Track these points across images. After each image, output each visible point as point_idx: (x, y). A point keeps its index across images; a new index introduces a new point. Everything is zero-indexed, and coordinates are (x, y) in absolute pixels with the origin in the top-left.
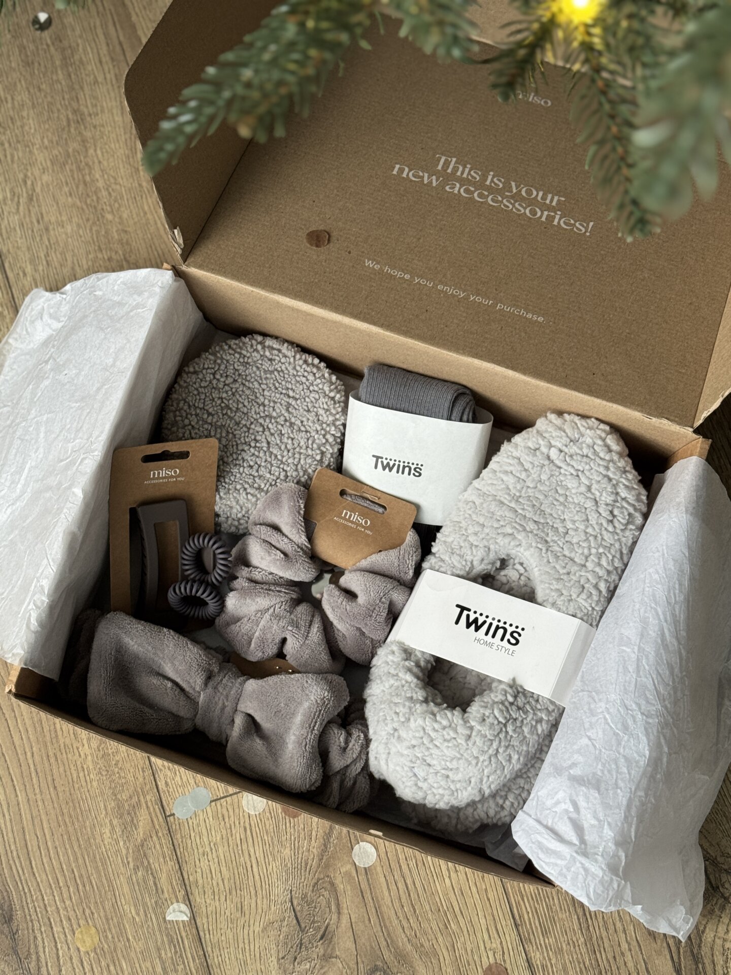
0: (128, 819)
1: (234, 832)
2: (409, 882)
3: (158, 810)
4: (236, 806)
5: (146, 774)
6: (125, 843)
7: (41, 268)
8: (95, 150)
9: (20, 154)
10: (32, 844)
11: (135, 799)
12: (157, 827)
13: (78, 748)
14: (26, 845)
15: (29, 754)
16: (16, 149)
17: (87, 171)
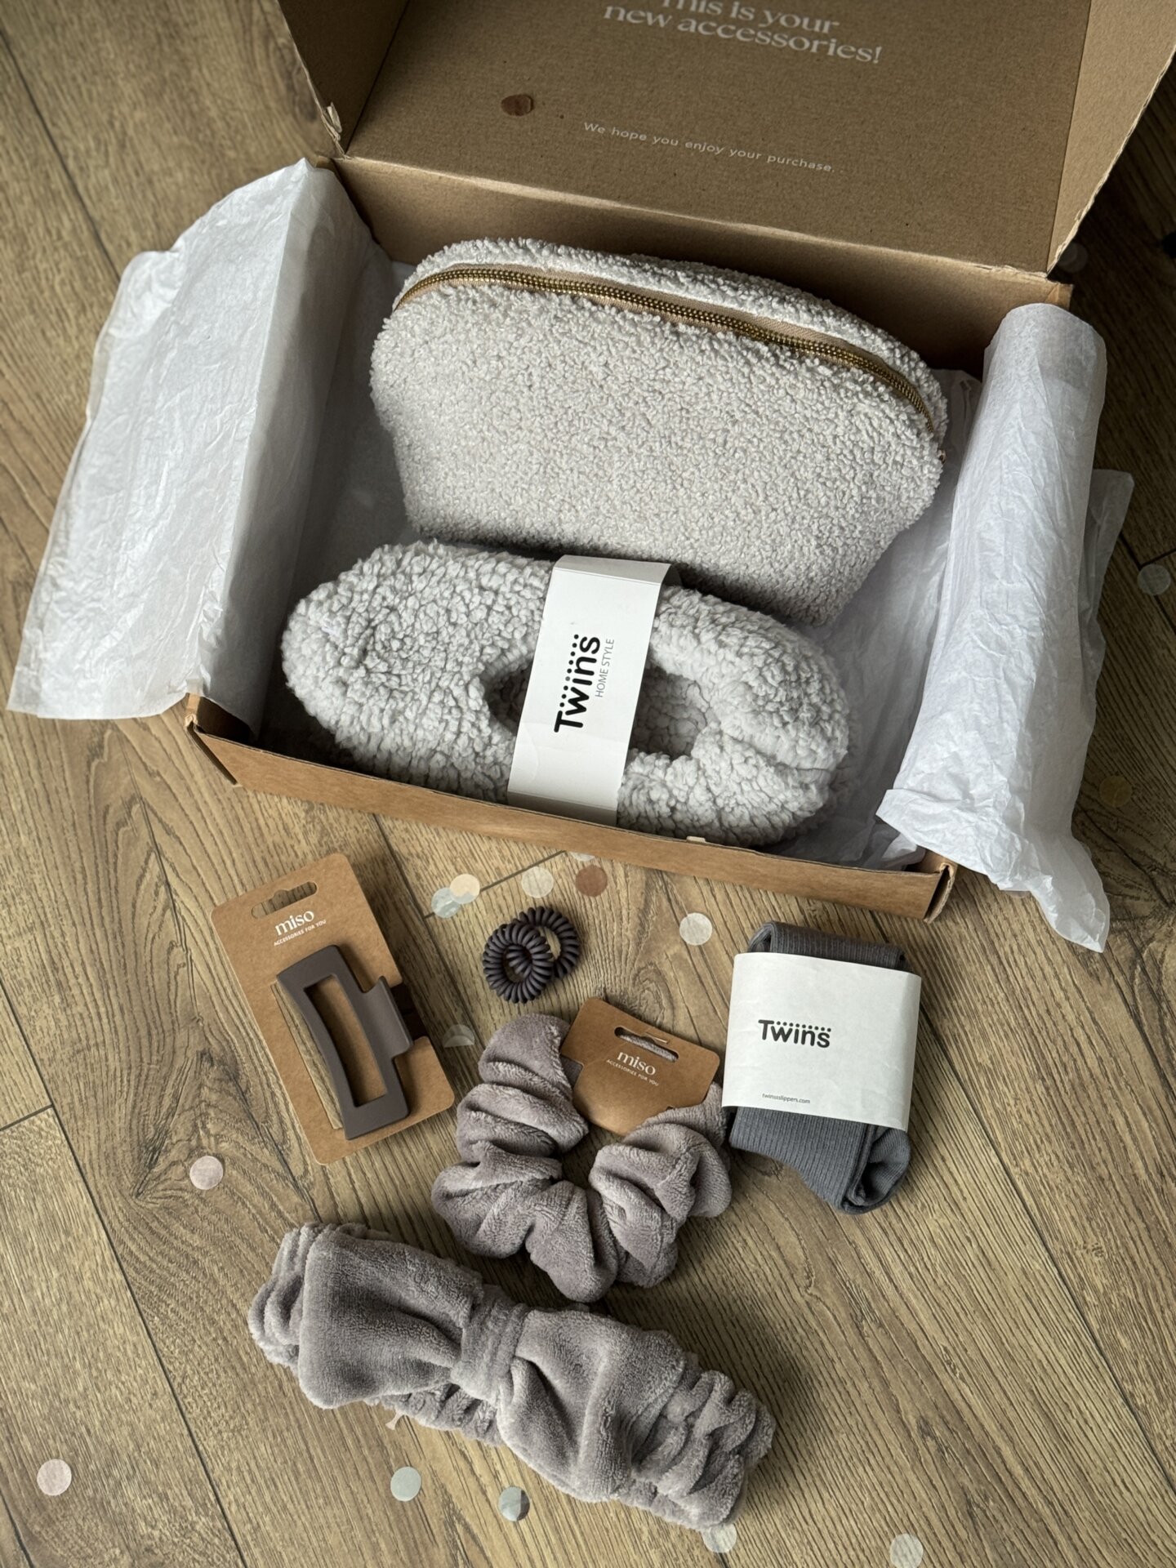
7: (149, 234)
8: (200, 70)
9: (100, 89)
15: (229, 863)
16: (94, 83)
17: (192, 98)
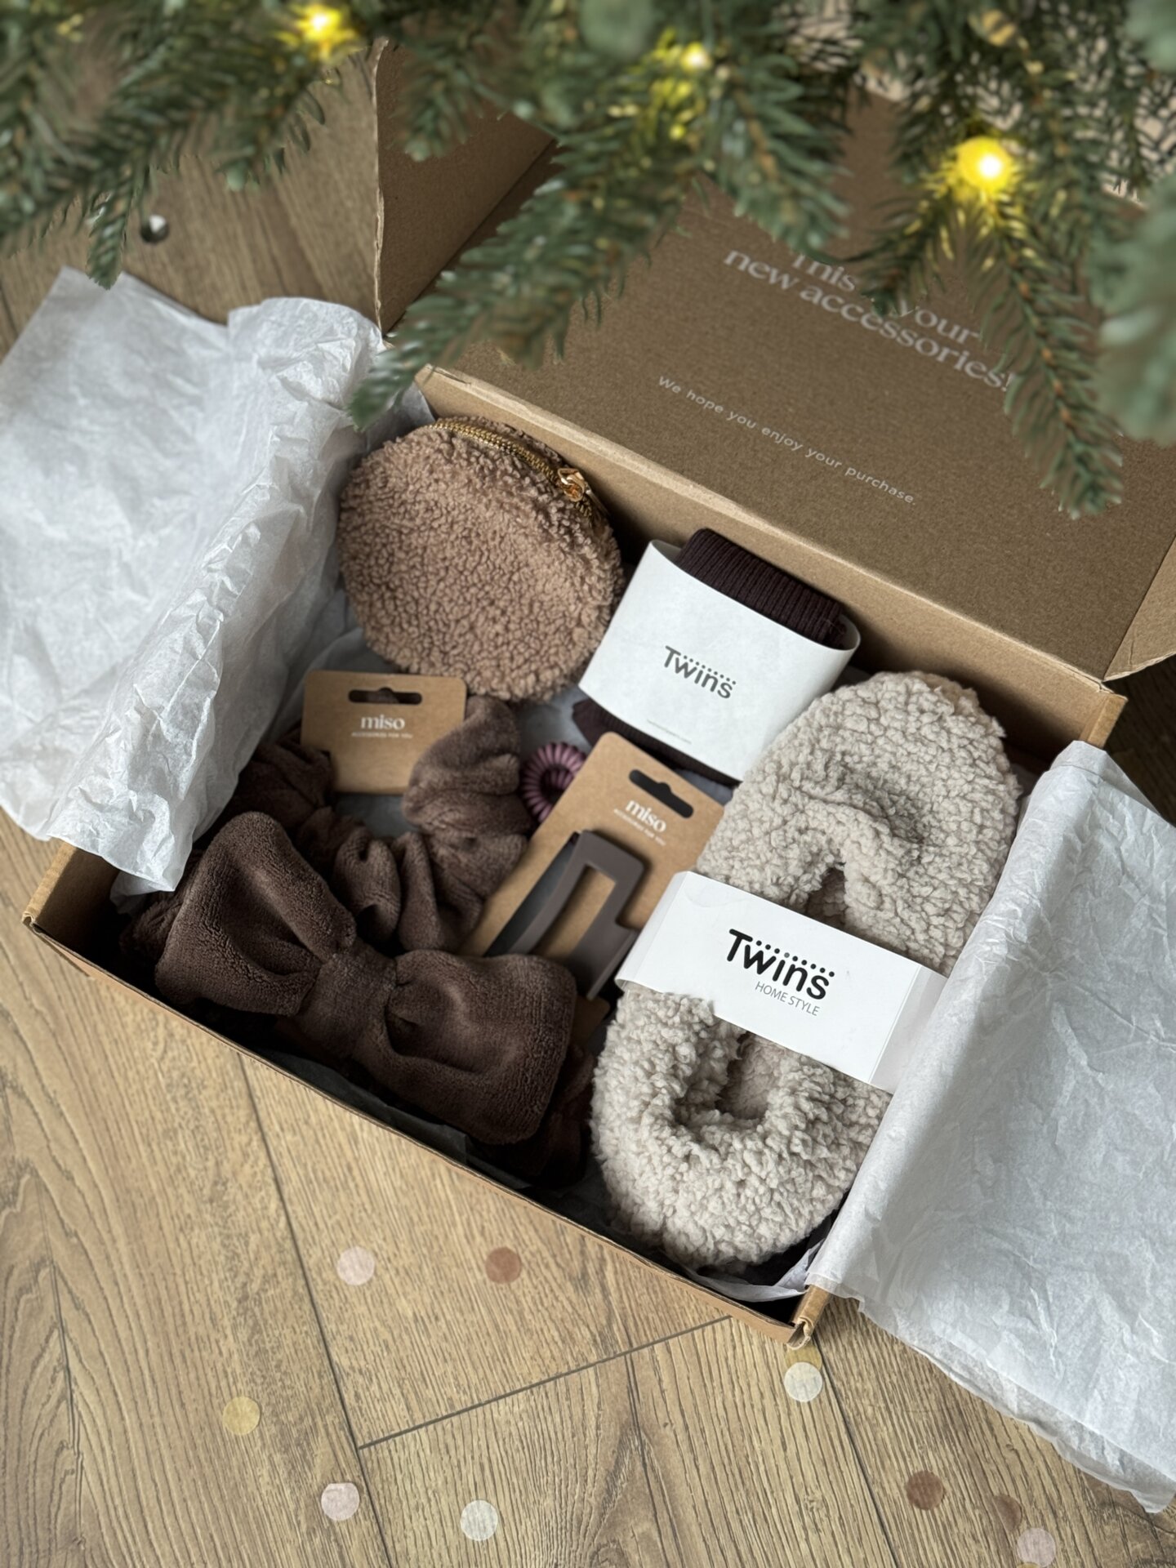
0: (298, 1452)
1: (464, 1471)
2: (743, 1548)
3: (343, 1439)
4: (467, 1430)
5: (325, 1381)
6: (293, 1492)
10: (148, 1496)
11: (308, 1421)
12: (344, 1465)
13: (217, 1342)
14: (138, 1497)
